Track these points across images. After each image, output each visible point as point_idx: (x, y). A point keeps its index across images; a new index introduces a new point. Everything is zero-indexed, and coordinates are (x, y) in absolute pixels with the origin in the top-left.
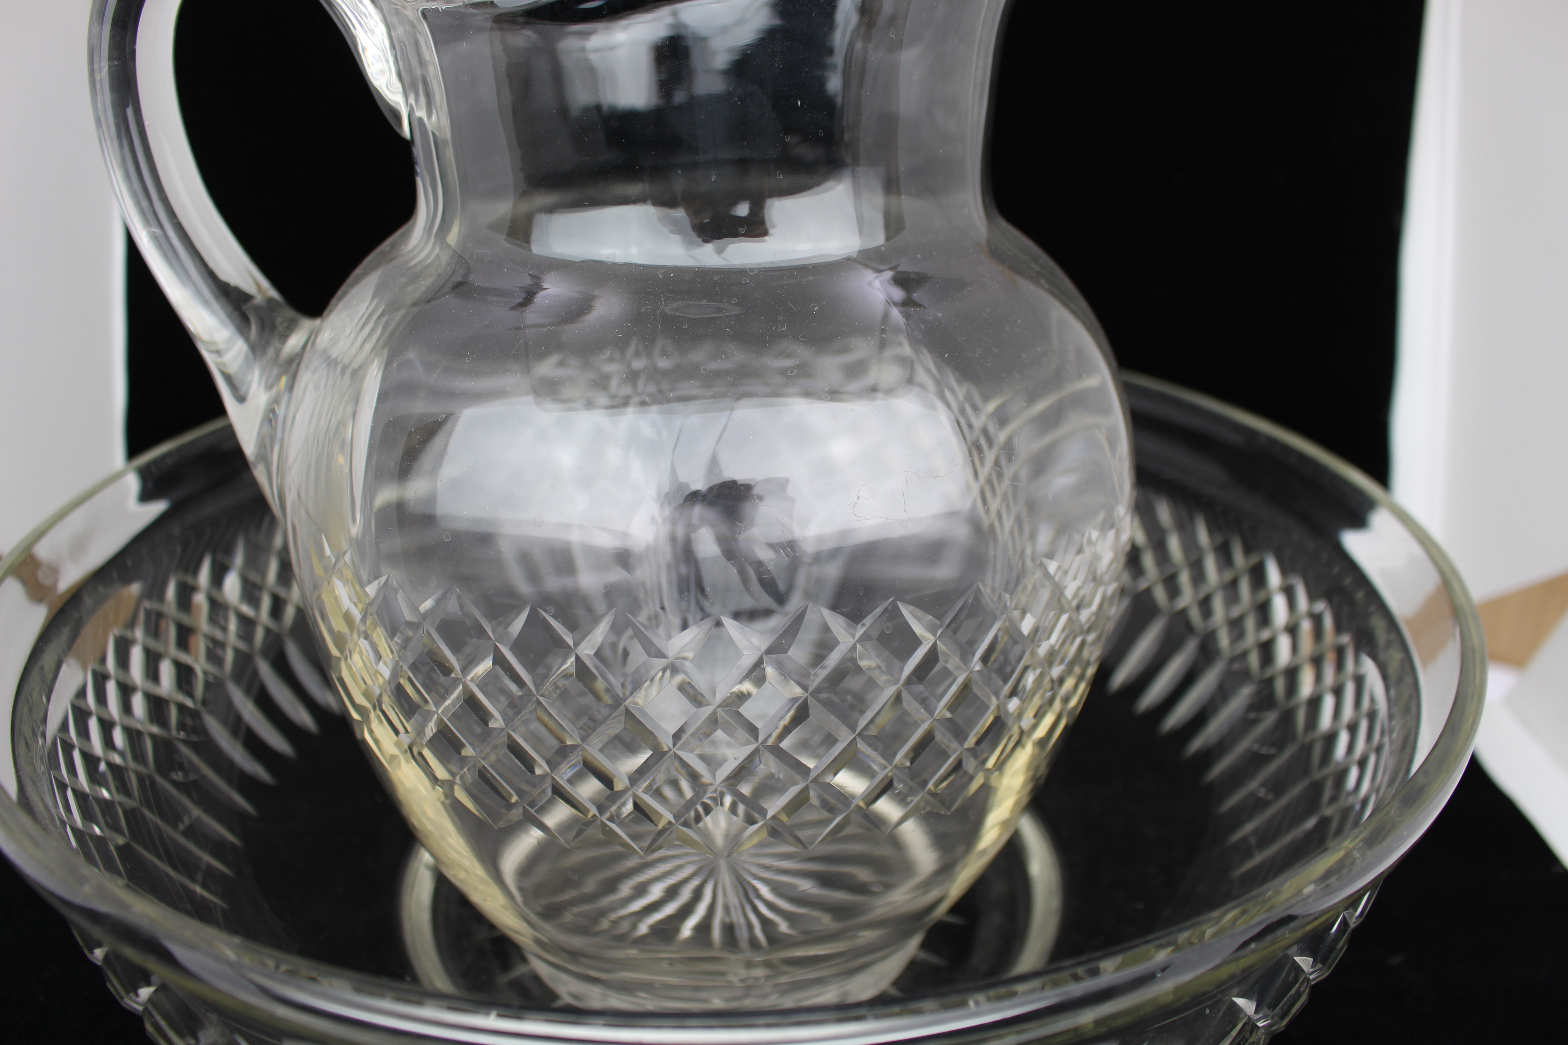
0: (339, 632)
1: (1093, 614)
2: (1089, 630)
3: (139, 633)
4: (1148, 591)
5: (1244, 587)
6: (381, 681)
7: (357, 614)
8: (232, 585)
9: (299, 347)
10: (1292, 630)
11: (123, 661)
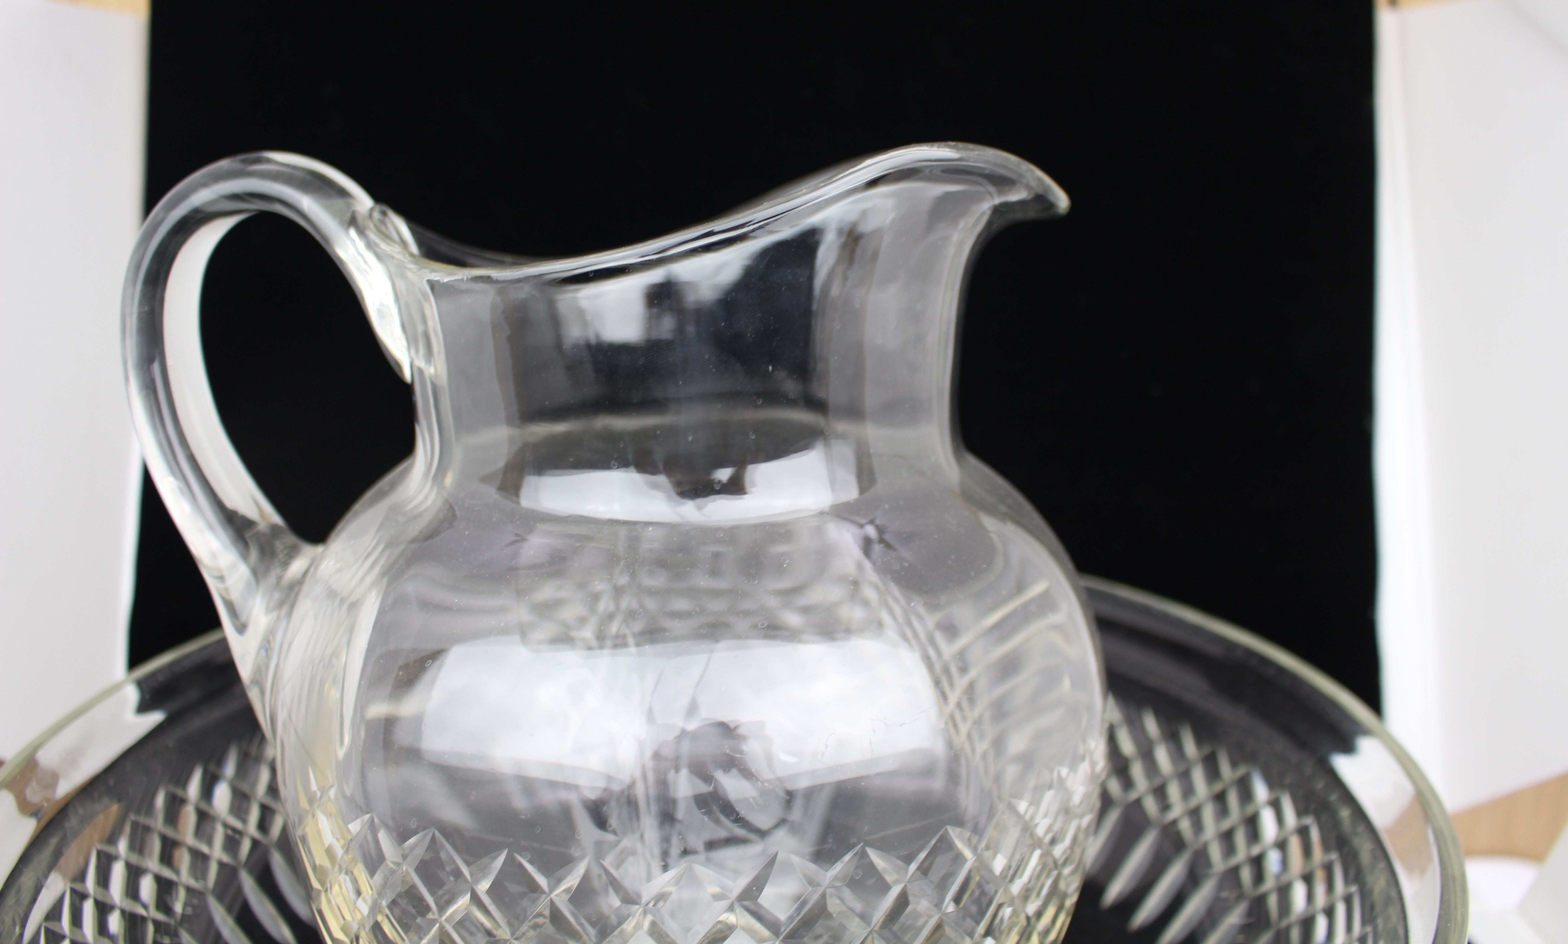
0: (321, 866)
1: (1067, 848)
2: (1065, 862)
3: (122, 846)
4: (1138, 802)
5: (1233, 799)
6: (359, 916)
7: (339, 852)
8: (222, 795)
9: (299, 576)
10: (1281, 845)
11: (103, 880)
